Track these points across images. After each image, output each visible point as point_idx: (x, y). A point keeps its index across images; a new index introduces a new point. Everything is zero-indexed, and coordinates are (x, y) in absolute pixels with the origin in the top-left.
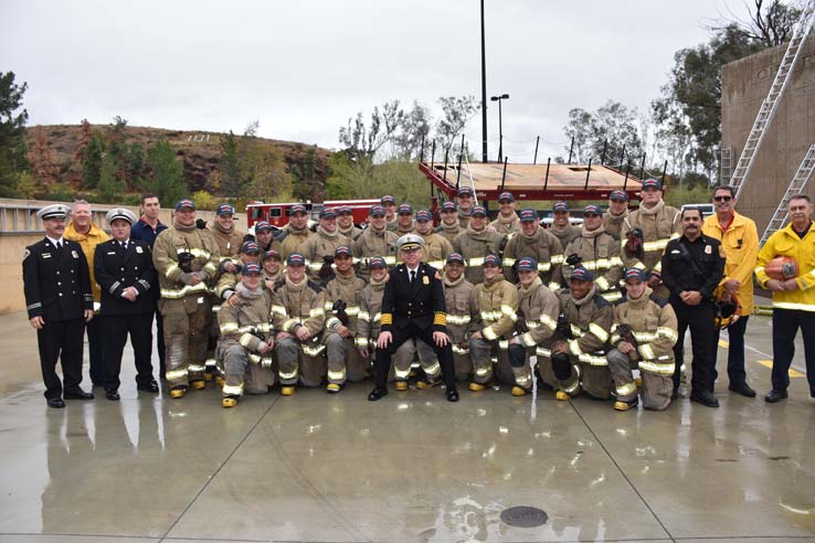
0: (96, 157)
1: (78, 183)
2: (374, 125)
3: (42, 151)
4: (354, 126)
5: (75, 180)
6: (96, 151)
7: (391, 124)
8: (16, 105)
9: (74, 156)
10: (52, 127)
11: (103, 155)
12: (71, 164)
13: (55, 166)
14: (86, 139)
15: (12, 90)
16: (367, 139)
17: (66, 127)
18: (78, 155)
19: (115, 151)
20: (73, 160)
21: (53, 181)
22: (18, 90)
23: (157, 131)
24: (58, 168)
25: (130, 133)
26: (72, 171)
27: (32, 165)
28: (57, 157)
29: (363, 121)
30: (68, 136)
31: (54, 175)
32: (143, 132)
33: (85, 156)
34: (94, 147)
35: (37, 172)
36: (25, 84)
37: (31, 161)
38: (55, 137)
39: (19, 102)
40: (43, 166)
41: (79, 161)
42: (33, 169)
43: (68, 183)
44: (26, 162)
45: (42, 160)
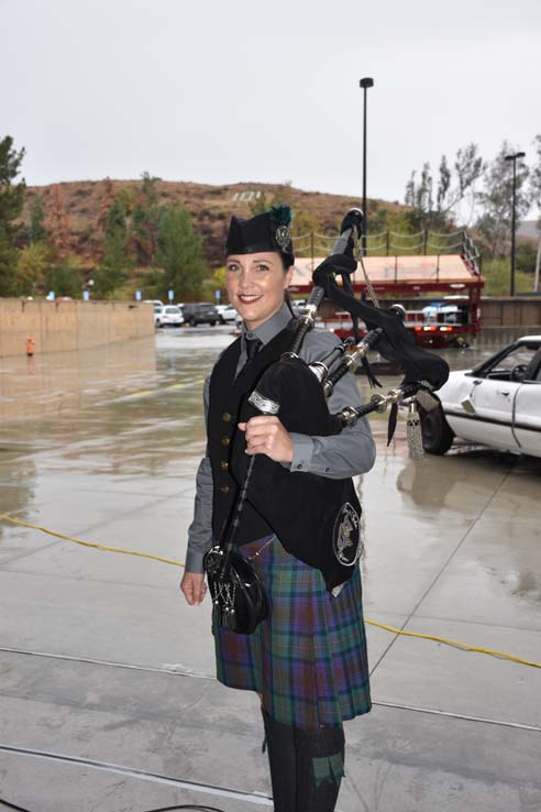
0: (120, 222)
1: (99, 256)
2: (443, 180)
3: (59, 217)
4: (418, 181)
5: (96, 252)
6: (118, 216)
7: (466, 176)
8: (14, 174)
9: (95, 222)
10: (77, 183)
11: (128, 221)
12: (92, 231)
13: (73, 234)
14: (110, 201)
15: (11, 156)
16: (434, 199)
17: (93, 184)
18: (100, 220)
19: (140, 217)
20: (94, 227)
21: (71, 253)
22: (16, 157)
23: (197, 187)
24: (77, 238)
25: (166, 190)
26: (93, 240)
27: (50, 233)
28: (76, 223)
29: (430, 173)
30: (95, 195)
31: (73, 246)
32: (182, 189)
33: (108, 222)
34: (117, 212)
35: (53, 242)
36: (23, 149)
37: (48, 229)
38: (80, 197)
39: (18, 169)
40: (61, 235)
41: (101, 228)
42: (50, 239)
43: (88, 255)
44: (42, 230)
45: (60, 228)
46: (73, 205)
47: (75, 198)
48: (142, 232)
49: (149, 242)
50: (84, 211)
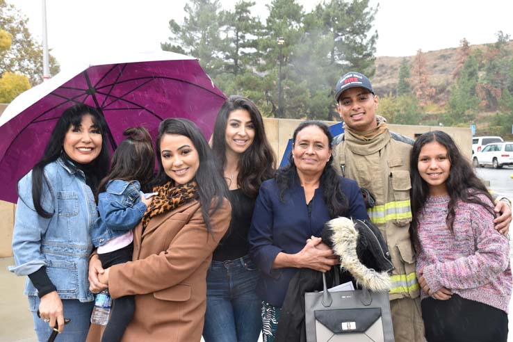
0: (472, 74)
6: (472, 69)
8: (369, 27)
9: (452, 76)
11: (481, 74)
12: (448, 84)
13: (432, 87)
14: (465, 58)
15: (367, 13)
17: (455, 49)
18: (455, 75)
19: (492, 68)
20: (450, 80)
21: (429, 102)
24: (434, 90)
26: (449, 91)
27: (413, 88)
28: (437, 79)
31: (431, 97)
33: (461, 75)
34: (470, 66)
35: (415, 93)
36: (378, 5)
37: (412, 84)
38: (442, 59)
39: (372, 24)
40: (422, 88)
41: (455, 81)
42: (413, 92)
43: (443, 103)
44: (407, 85)
45: (421, 82)
46: (435, 66)
47: (438, 61)
48: (493, 81)
49: (499, 91)
50: (444, 70)
